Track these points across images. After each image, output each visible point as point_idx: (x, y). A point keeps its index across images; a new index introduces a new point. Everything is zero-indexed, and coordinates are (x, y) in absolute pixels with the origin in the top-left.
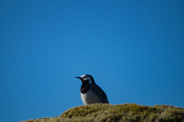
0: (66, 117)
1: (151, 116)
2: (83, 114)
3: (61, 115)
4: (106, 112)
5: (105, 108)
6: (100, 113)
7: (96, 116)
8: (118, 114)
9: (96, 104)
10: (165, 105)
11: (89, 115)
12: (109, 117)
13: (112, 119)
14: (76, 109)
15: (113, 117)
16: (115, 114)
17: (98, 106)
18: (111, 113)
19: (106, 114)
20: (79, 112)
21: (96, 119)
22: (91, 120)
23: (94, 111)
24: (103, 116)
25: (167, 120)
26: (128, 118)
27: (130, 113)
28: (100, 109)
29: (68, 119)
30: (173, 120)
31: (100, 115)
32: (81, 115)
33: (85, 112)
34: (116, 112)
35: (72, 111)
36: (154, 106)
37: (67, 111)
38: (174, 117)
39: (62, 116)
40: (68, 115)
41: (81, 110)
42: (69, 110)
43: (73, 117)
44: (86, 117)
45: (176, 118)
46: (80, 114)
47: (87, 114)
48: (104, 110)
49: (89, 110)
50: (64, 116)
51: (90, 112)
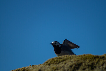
0: (46, 65)
1: (101, 62)
2: (57, 62)
3: (43, 64)
4: (72, 60)
5: (71, 58)
6: (68, 61)
7: (65, 63)
8: (80, 62)
9: (65, 56)
11: (61, 63)
12: (74, 64)
13: (76, 65)
14: (53, 59)
15: (77, 64)
16: (78, 62)
17: (66, 56)
18: (75, 61)
19: (72, 62)
20: (55, 62)
21: (66, 66)
22: (63, 67)
23: (64, 60)
24: (70, 64)
27: (88, 61)
28: (68, 59)
29: (48, 66)
31: (68, 63)
32: (56, 63)
33: (59, 61)
34: (79, 61)
35: (50, 61)
36: (103, 55)
37: (47, 61)
39: (44, 65)
40: (47, 64)
41: (56, 60)
42: (48, 60)
43: (51, 65)
44: (59, 65)
46: (56, 62)
47: (60, 62)
48: (70, 59)
49: (61, 60)
50: (45, 64)
51: (62, 61)
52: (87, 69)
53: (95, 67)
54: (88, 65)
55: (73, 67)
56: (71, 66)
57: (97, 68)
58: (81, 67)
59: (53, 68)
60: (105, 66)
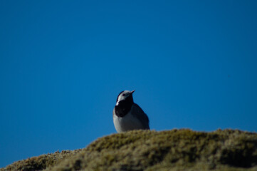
0: (93, 150)
1: (211, 147)
2: (117, 145)
3: (86, 148)
4: (148, 141)
5: (147, 136)
6: (139, 143)
7: (134, 148)
8: (165, 145)
9: (134, 131)
10: (230, 129)
11: (125, 146)
12: (153, 150)
13: (157, 152)
14: (107, 138)
15: (158, 149)
16: (161, 145)
17: (136, 133)
18: (155, 143)
19: (148, 145)
20: (111, 144)
21: (134, 153)
22: (128, 155)
23: (131, 141)
24: (144, 149)
25: (233, 150)
26: (180, 150)
27: (182, 143)
28: (140, 138)
29: (95, 153)
30: (242, 151)
31: (139, 147)
32: (114, 148)
33: (120, 143)
34: (163, 142)
35: (101, 142)
36: (215, 132)
37: (94, 142)
38: (243, 147)
39: (88, 150)
40: (95, 148)
41: (113, 139)
42: (98, 140)
43: (103, 151)
44: (120, 150)
45: (246, 147)
46: (113, 145)
47: (122, 145)
48: (145, 139)
49: (124, 140)
50: (91, 149)
51: (127, 143)
52: (181, 162)
53: (198, 157)
54: (184, 153)
55: (150, 156)
56: (146, 154)
57: (203, 158)
58: (168, 157)
59: (107, 158)
60: (219, 155)
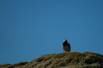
1: (82, 59)
7: (64, 58)
8: (72, 58)
15: (70, 59)
19: (67, 57)
21: (64, 60)
22: (62, 60)
23: (64, 56)
27: (76, 57)
29: (55, 59)
30: (90, 60)
35: (56, 56)
37: (54, 56)
38: (90, 58)
41: (59, 55)
43: (57, 58)
46: (59, 57)
47: (61, 57)
51: (62, 57)
52: (75, 63)
53: (79, 61)
54: (76, 60)
55: (68, 61)
56: (67, 60)
57: (80, 62)
58: (72, 61)
59: (57, 61)
60: (84, 61)
